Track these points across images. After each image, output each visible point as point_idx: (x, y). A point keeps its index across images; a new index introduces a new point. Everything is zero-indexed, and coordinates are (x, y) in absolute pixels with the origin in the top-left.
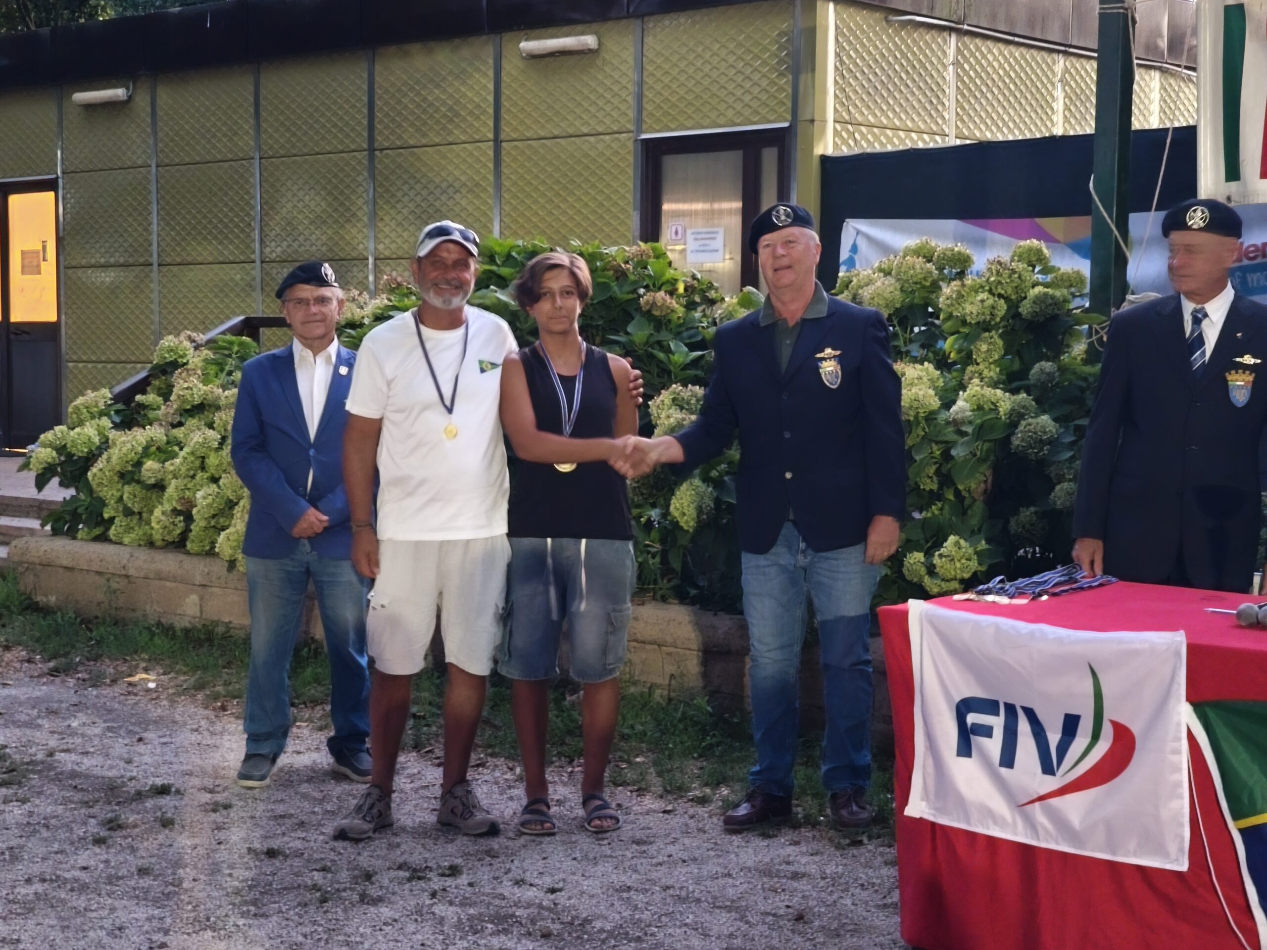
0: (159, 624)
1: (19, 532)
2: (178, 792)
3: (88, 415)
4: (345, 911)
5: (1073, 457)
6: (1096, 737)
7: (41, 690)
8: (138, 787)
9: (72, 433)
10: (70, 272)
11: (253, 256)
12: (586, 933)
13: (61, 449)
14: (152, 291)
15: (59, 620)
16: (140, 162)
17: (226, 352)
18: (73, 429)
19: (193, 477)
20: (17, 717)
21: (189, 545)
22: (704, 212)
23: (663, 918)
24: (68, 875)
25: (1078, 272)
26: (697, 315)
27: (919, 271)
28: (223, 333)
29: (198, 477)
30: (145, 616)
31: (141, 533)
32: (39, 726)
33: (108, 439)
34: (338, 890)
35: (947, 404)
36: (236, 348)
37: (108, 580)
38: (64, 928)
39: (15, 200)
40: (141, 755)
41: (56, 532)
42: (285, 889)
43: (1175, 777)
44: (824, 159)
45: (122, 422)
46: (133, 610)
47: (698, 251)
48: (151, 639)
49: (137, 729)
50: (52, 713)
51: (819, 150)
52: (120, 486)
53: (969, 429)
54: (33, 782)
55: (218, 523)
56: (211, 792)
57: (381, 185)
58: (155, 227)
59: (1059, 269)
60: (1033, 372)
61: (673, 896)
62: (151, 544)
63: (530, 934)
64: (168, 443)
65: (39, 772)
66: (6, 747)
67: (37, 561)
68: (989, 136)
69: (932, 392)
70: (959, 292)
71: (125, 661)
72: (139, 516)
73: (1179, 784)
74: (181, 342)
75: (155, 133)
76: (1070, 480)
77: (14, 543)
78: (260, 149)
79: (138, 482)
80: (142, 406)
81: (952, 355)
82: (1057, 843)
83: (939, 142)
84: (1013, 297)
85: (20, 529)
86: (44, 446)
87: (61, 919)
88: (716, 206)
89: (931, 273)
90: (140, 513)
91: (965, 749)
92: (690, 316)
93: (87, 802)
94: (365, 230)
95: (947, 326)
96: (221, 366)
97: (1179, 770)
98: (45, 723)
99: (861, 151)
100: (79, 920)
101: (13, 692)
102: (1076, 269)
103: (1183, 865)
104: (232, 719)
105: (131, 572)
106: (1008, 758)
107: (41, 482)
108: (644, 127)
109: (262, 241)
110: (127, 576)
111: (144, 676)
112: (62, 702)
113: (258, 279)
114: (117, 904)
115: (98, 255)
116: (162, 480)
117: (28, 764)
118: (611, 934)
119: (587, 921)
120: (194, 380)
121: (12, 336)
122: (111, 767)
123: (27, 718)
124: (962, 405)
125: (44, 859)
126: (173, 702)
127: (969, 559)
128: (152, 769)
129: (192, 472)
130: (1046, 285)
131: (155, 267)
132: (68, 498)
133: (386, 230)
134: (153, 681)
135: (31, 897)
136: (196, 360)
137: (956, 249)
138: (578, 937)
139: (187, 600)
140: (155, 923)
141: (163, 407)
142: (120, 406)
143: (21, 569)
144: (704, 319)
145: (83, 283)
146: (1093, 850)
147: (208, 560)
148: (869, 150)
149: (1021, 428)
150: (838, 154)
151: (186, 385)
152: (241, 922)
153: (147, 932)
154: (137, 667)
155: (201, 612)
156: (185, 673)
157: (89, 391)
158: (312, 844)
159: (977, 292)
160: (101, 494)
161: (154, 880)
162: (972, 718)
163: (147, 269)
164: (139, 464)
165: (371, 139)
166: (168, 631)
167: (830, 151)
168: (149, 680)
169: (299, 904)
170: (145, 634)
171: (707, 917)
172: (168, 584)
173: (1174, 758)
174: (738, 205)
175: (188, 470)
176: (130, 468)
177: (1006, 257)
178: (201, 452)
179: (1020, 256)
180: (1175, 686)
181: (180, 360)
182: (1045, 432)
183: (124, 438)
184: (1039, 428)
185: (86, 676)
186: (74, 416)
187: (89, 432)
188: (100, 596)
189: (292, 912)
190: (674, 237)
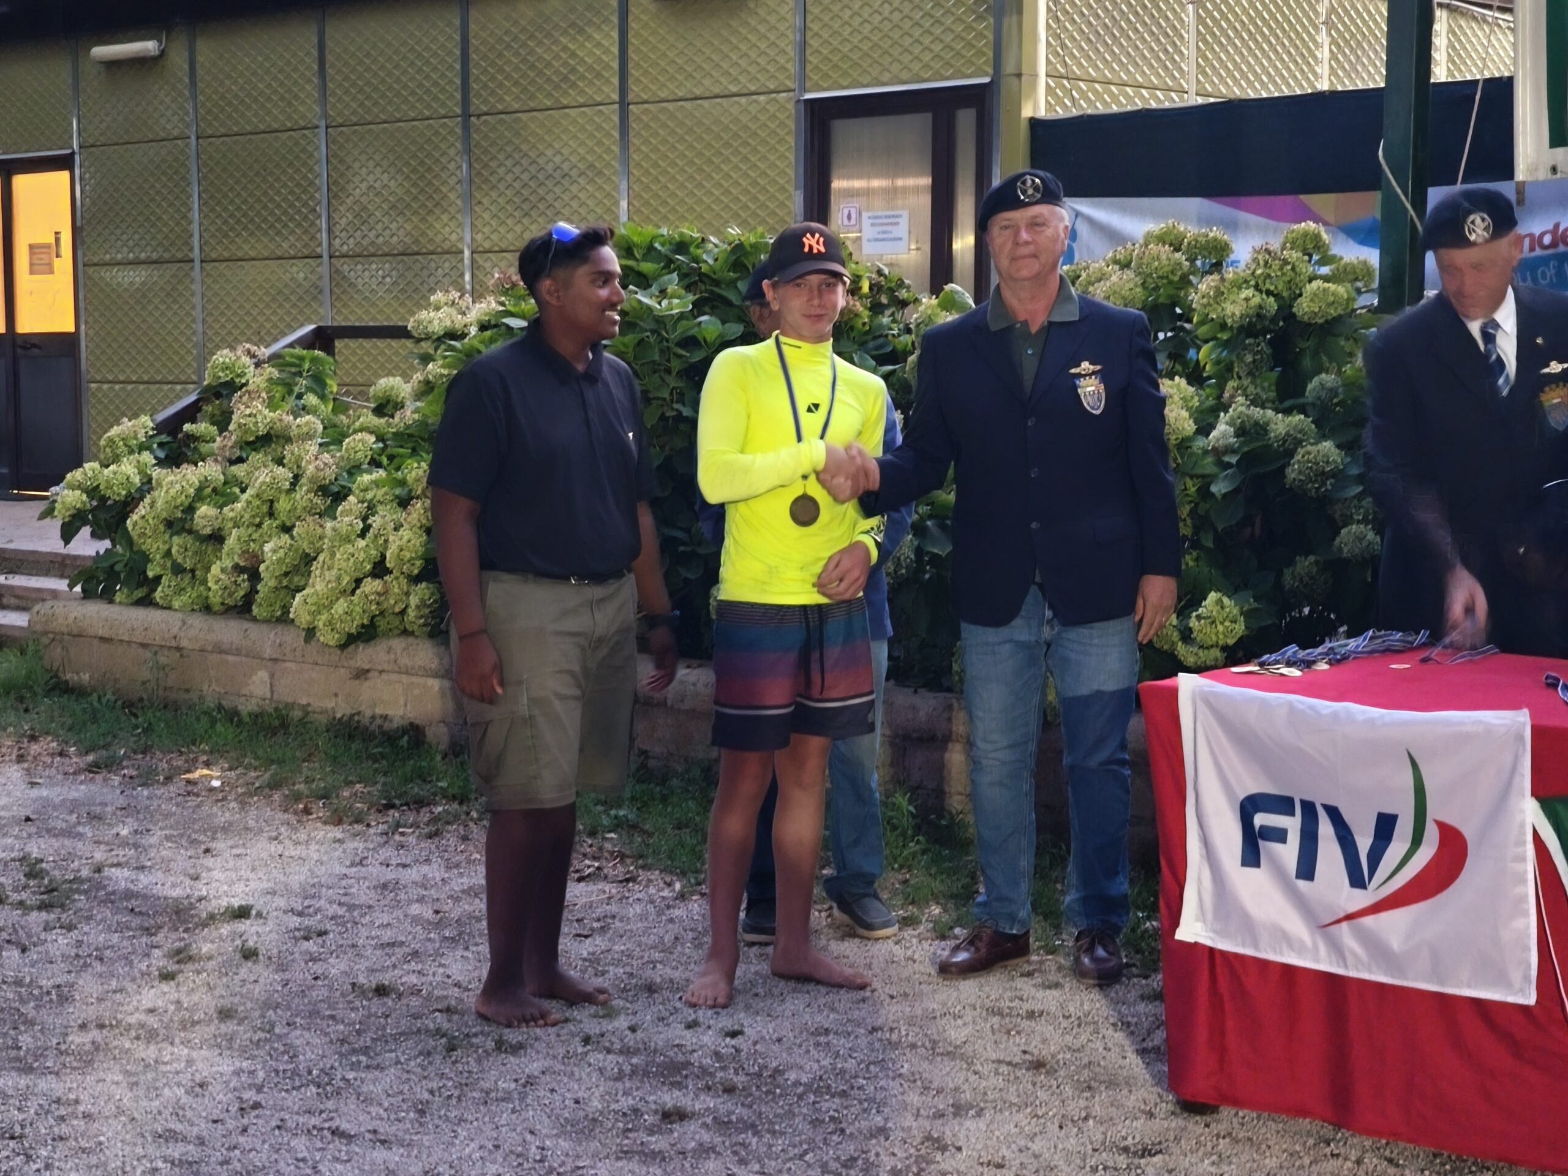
0: (220, 707)
1: (40, 595)
2: (259, 915)
3: (125, 449)
4: (479, 1061)
5: (1361, 493)
6: (1417, 841)
7: (79, 791)
8: (210, 909)
9: (106, 471)
10: (91, 270)
11: (319, 250)
12: (778, 1087)
13: (92, 491)
14: (193, 295)
15: (96, 704)
16: (176, 133)
17: (293, 370)
18: (107, 466)
19: (259, 526)
20: (52, 823)
21: (255, 610)
22: (885, 191)
23: (872, 1068)
24: (132, 1020)
25: (1365, 263)
26: (885, 320)
27: (1165, 262)
28: (291, 345)
29: (265, 526)
30: (201, 697)
31: (194, 595)
32: (80, 836)
33: (150, 480)
34: (467, 1035)
35: (1204, 429)
36: (306, 366)
37: (156, 653)
38: (133, 1085)
39: (22, 183)
40: (209, 870)
41: (87, 595)
42: (401, 1034)
43: (1519, 890)
44: (1034, 123)
45: (167, 456)
46: (187, 691)
47: (877, 240)
48: (212, 727)
49: (202, 838)
50: (95, 818)
51: (1027, 112)
52: (167, 536)
53: (1234, 460)
54: (80, 905)
55: (290, 581)
56: (300, 914)
57: (478, 159)
58: (195, 215)
59: (1341, 258)
60: (1310, 387)
61: (881, 1040)
62: (207, 609)
63: (709, 1088)
64: (225, 483)
65: (86, 892)
66: (42, 861)
67: (65, 630)
68: (1237, 93)
69: (1185, 414)
70: (1217, 288)
71: (181, 753)
72: (193, 574)
73: (1524, 898)
74: (239, 358)
75: (194, 97)
76: (1359, 522)
77: (36, 608)
78: (326, 115)
79: (190, 532)
80: (192, 438)
81: (1208, 368)
82: (1370, 972)
83: (1176, 101)
84: (1285, 294)
85: (39, 590)
86: (72, 488)
87: (127, 1073)
88: (900, 182)
89: (1180, 264)
90: (193, 571)
91: (1251, 857)
92: (876, 322)
93: (147, 929)
94: (459, 216)
95: (1202, 331)
96: (289, 388)
97: (1524, 881)
98: (87, 830)
99: (1081, 113)
100: (150, 1076)
101: (45, 793)
102: (1362, 258)
103: (1529, 998)
104: (319, 825)
105: (184, 643)
106: (1307, 869)
107: (68, 533)
108: (808, 84)
109: (330, 231)
110: (178, 649)
111: (205, 772)
112: (106, 805)
113: (327, 279)
114: (194, 1054)
115: (125, 249)
116: (220, 529)
117: (70, 882)
118: (808, 1087)
119: (777, 1072)
120: (258, 405)
121: (19, 351)
122: (174, 886)
123: (64, 825)
124: (1222, 430)
125: (100, 1000)
126: (243, 804)
127: (1234, 621)
128: (225, 888)
129: (258, 520)
130: (1326, 279)
131: (197, 263)
132: (102, 552)
133: (486, 216)
134: (217, 778)
135: (88, 1047)
136: (258, 380)
137: (1211, 235)
138: (768, 1093)
139: (254, 678)
140: (244, 1077)
141: (218, 439)
142: (164, 438)
143: (45, 640)
144: (894, 326)
145: (107, 284)
146: (1415, 979)
147: (280, 628)
148: (1090, 112)
149: (1297, 457)
150: (1051, 116)
151: (248, 412)
152: (351, 1075)
153: (235, 1089)
154: (195, 760)
155: (272, 692)
156: (255, 769)
157: (125, 420)
158: (431, 978)
159: (1240, 288)
160: (143, 547)
161: (239, 1024)
162: (1260, 820)
163: (187, 266)
164: (190, 509)
165: (466, 102)
166: (232, 716)
167: (1042, 113)
168: (212, 778)
169: (421, 1053)
170: (205, 720)
171: (925, 1065)
172: (230, 658)
173: (1518, 867)
174: (926, 181)
175: (254, 517)
176: (179, 515)
177: (1275, 245)
178: (269, 495)
179: (1293, 243)
180: (1517, 779)
181: (237, 380)
182: (1328, 462)
183: (171, 478)
184: (1319, 458)
185: (134, 773)
186: (108, 450)
187: (128, 469)
188: (145, 674)
189: (412, 1063)
190: (846, 222)
